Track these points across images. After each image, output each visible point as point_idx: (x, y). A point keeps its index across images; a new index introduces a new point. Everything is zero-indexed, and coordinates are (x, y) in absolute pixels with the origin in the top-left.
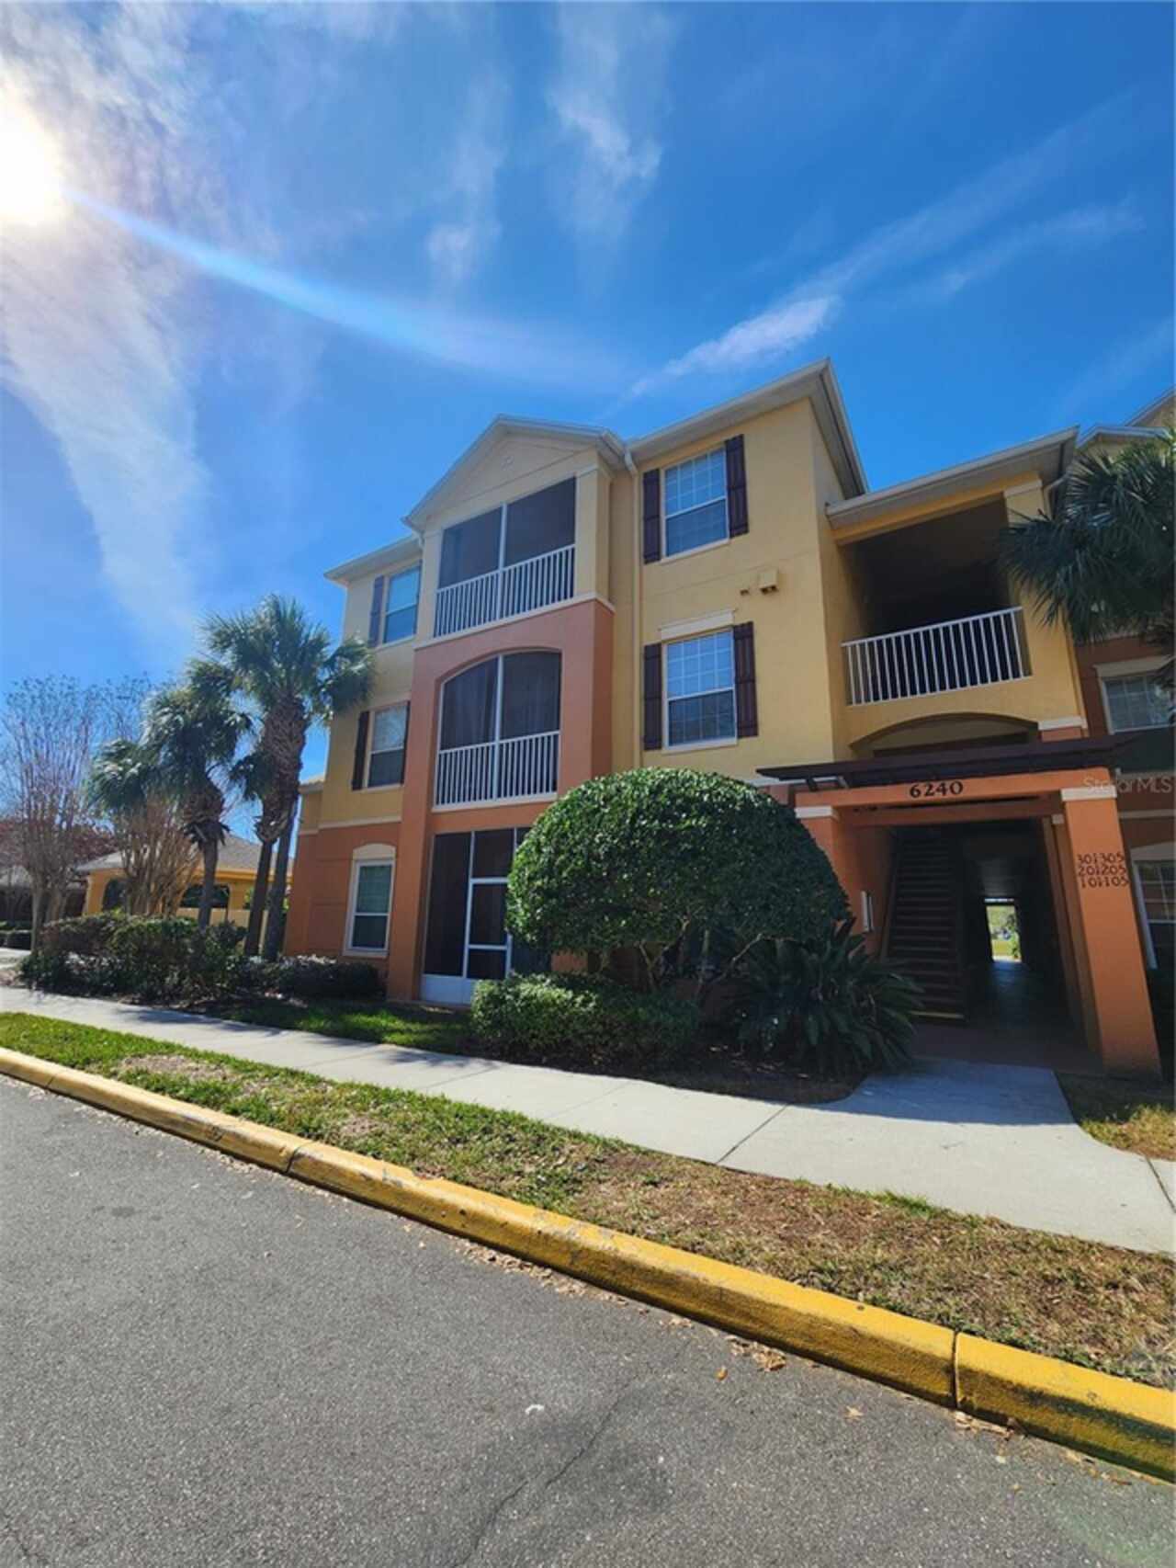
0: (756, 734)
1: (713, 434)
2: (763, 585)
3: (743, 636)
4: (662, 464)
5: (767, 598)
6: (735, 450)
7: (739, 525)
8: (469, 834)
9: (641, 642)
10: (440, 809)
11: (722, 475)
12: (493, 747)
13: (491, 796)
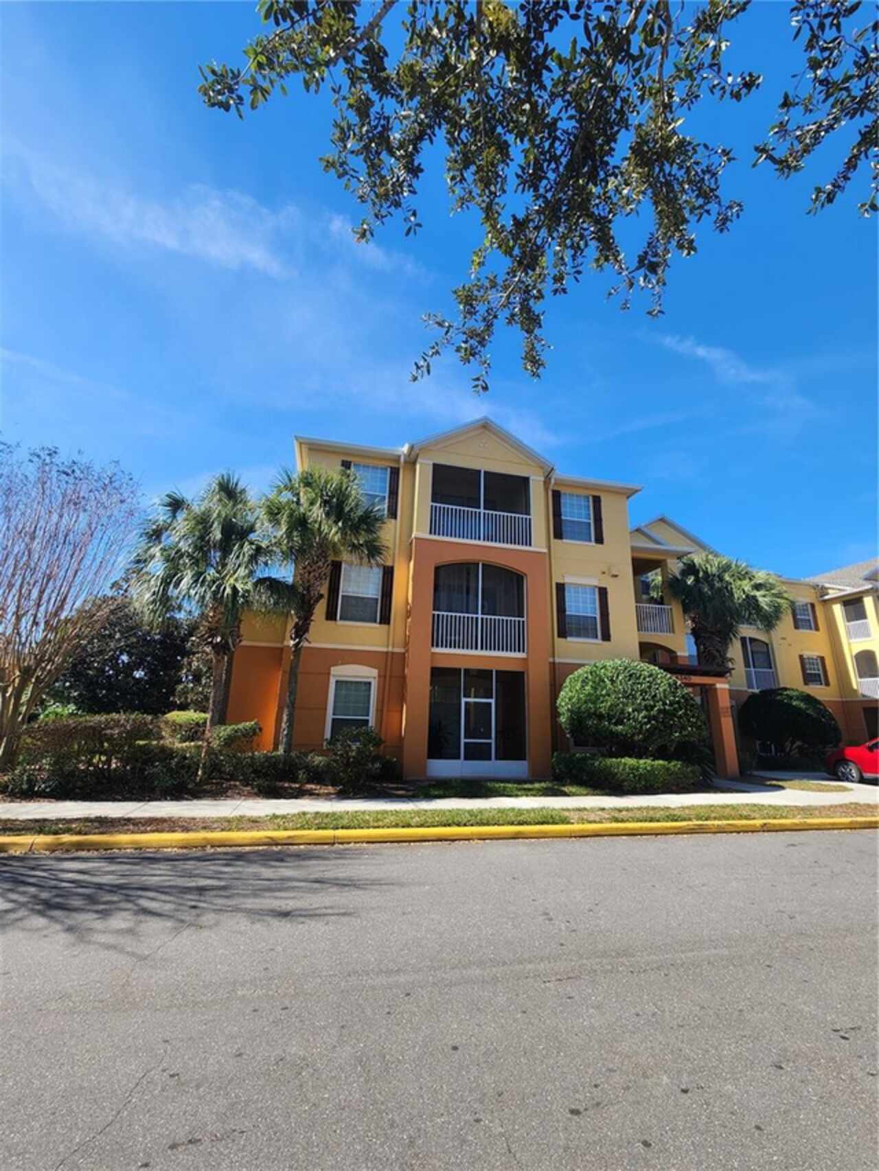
0: (609, 640)
1: (587, 490)
2: (613, 573)
3: (603, 592)
4: (563, 490)
5: (613, 578)
6: (597, 501)
7: (599, 540)
8: (460, 669)
9: (555, 579)
10: (435, 650)
11: (589, 510)
12: (477, 619)
13: (476, 648)
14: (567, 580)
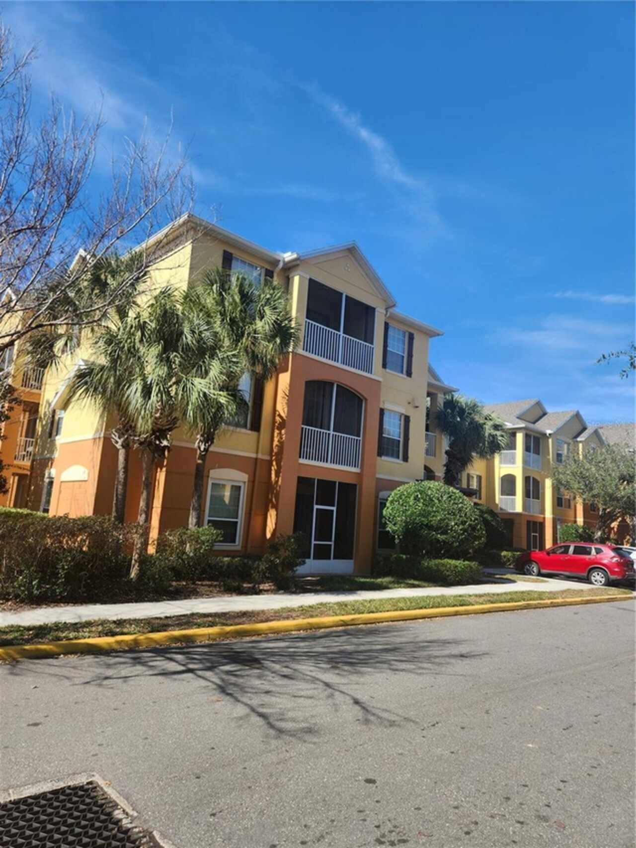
0: (407, 461)
1: (407, 326)
3: (407, 419)
4: (390, 322)
5: (414, 409)
6: (411, 337)
7: (409, 374)
9: (379, 404)
10: (302, 461)
11: (404, 344)
12: (329, 434)
13: (327, 461)
14: (387, 406)
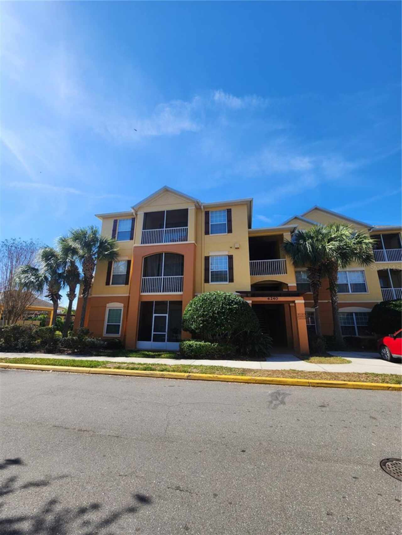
0: (233, 282)
1: (224, 206)
2: (236, 247)
3: (231, 258)
4: (210, 210)
5: (236, 250)
6: (229, 211)
7: (230, 231)
8: (153, 302)
9: (204, 255)
10: (143, 294)
11: (223, 217)
12: (161, 278)
13: (161, 292)
14: (211, 254)
